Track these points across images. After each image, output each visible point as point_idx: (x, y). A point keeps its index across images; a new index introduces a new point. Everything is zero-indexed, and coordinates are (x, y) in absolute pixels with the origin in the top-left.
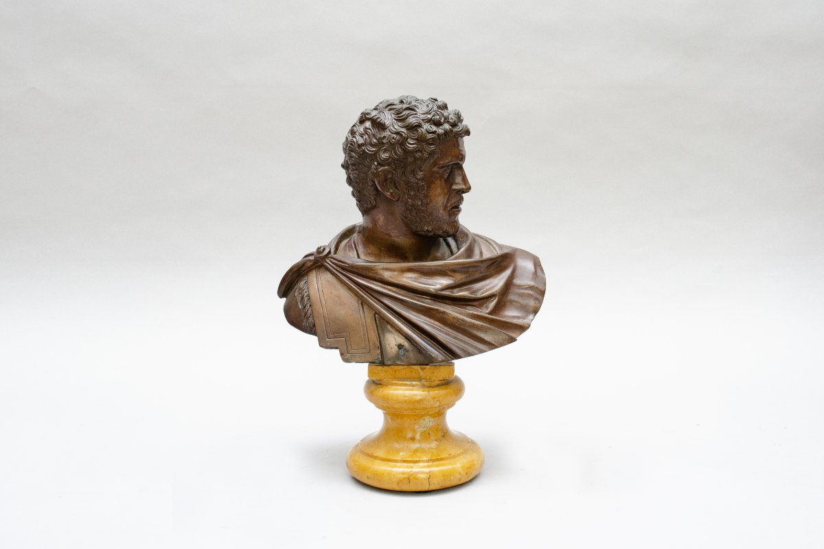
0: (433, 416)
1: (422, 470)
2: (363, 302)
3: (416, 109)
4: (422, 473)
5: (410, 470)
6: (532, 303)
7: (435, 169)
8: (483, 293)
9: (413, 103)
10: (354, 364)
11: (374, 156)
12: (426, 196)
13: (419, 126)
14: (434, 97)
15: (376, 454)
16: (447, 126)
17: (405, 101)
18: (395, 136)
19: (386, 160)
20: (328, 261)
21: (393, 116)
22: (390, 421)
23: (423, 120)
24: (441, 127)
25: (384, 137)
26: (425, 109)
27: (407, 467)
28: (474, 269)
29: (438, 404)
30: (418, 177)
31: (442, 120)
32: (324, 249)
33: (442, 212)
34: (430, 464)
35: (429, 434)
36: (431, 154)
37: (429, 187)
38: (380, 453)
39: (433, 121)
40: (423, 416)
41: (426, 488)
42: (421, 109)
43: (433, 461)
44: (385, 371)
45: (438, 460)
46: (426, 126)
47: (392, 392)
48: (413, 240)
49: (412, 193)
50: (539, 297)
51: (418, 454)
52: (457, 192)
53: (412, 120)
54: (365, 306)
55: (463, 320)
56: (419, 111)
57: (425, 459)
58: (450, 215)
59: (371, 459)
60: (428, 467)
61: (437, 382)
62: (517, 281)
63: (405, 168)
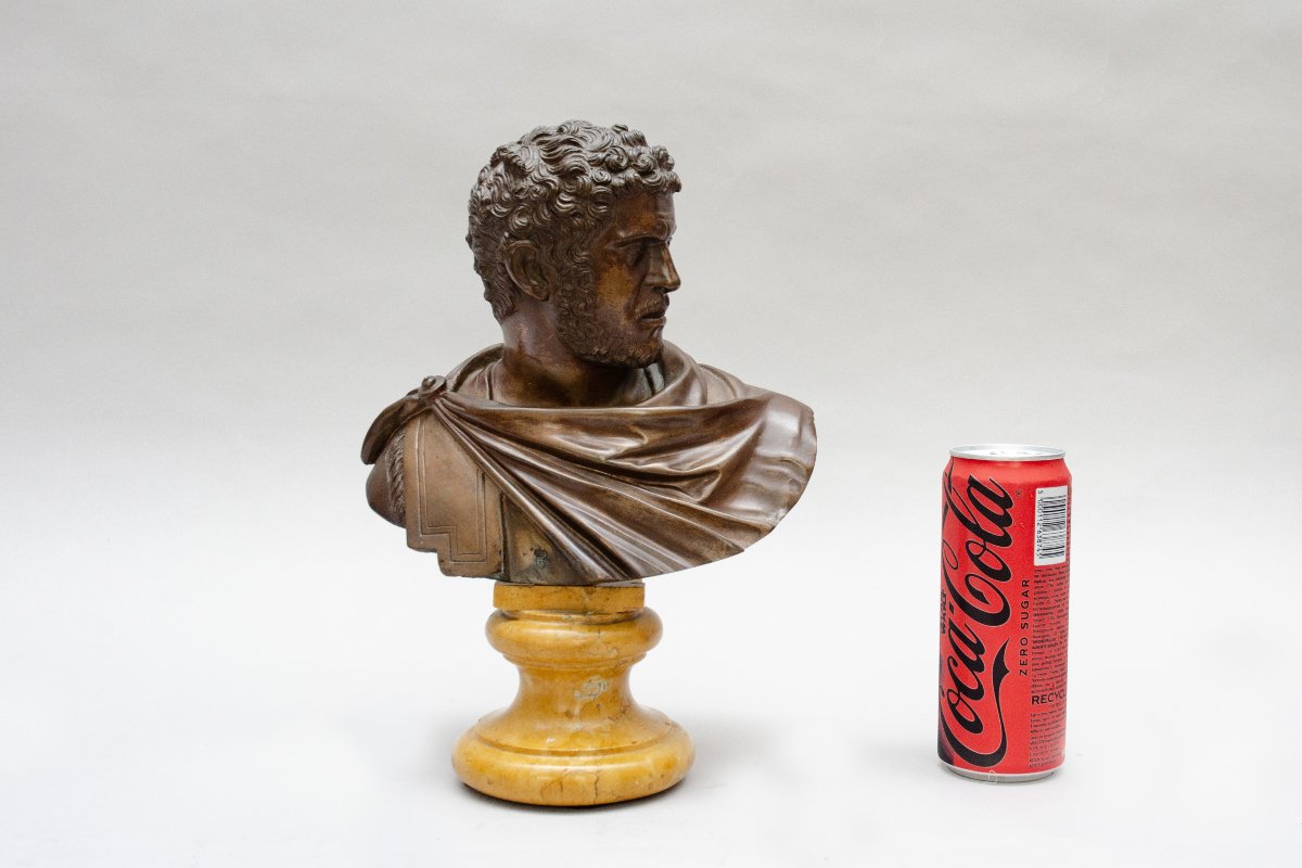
0: (606, 675)
1: (583, 768)
2: (485, 475)
3: (581, 142)
4: (585, 773)
5: (563, 768)
6: (786, 489)
7: (610, 247)
8: (693, 467)
9: (580, 133)
10: (459, 579)
11: (504, 221)
12: (593, 294)
13: (581, 171)
14: (621, 124)
15: (503, 742)
16: (631, 174)
17: (565, 129)
18: (538, 188)
19: (521, 229)
20: (438, 401)
21: (542, 153)
22: (530, 683)
23: (589, 162)
24: (620, 175)
25: (522, 190)
26: (598, 142)
27: (559, 763)
28: (678, 424)
29: (614, 654)
30: (578, 260)
31: (624, 164)
32: (434, 382)
33: (623, 321)
34: (599, 757)
35: (598, 706)
36: (601, 220)
37: (598, 278)
38: (514, 740)
39: (607, 164)
40: (589, 674)
41: (590, 800)
42: (590, 145)
43: (603, 752)
44: (525, 596)
45: (612, 751)
46: (594, 173)
47: (534, 631)
48: (577, 370)
49: (569, 287)
50: (801, 481)
51: (578, 741)
52: (655, 288)
53: (570, 161)
54: (487, 482)
55: (649, 511)
56: (587, 147)
57: (590, 749)
58: (641, 329)
59: (497, 750)
60: (596, 763)
61: (615, 617)
62: (762, 450)
63: (555, 243)
